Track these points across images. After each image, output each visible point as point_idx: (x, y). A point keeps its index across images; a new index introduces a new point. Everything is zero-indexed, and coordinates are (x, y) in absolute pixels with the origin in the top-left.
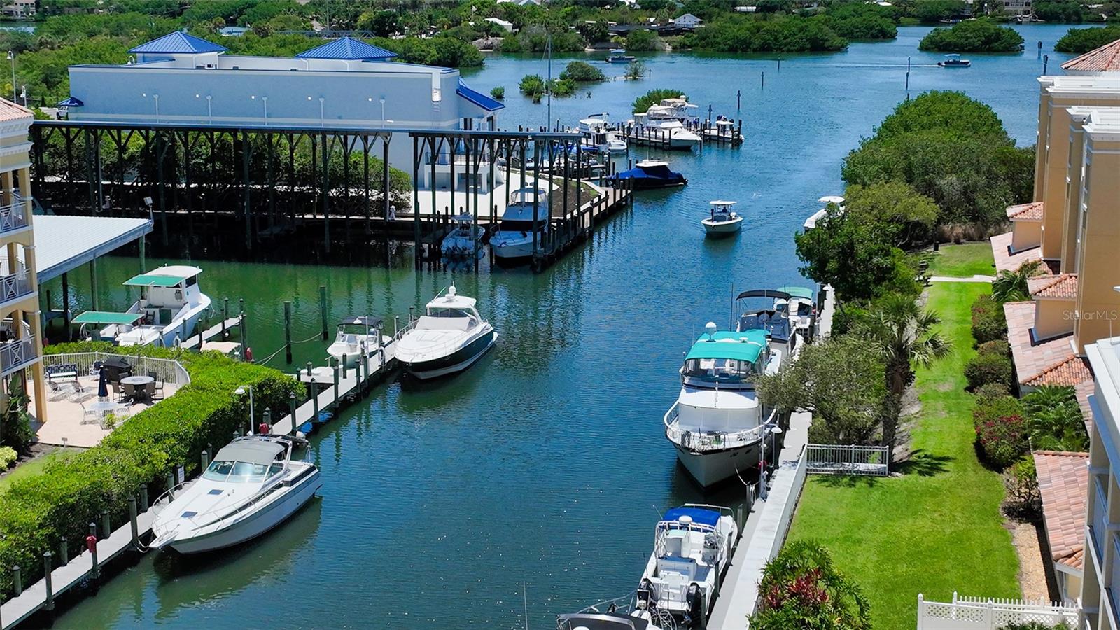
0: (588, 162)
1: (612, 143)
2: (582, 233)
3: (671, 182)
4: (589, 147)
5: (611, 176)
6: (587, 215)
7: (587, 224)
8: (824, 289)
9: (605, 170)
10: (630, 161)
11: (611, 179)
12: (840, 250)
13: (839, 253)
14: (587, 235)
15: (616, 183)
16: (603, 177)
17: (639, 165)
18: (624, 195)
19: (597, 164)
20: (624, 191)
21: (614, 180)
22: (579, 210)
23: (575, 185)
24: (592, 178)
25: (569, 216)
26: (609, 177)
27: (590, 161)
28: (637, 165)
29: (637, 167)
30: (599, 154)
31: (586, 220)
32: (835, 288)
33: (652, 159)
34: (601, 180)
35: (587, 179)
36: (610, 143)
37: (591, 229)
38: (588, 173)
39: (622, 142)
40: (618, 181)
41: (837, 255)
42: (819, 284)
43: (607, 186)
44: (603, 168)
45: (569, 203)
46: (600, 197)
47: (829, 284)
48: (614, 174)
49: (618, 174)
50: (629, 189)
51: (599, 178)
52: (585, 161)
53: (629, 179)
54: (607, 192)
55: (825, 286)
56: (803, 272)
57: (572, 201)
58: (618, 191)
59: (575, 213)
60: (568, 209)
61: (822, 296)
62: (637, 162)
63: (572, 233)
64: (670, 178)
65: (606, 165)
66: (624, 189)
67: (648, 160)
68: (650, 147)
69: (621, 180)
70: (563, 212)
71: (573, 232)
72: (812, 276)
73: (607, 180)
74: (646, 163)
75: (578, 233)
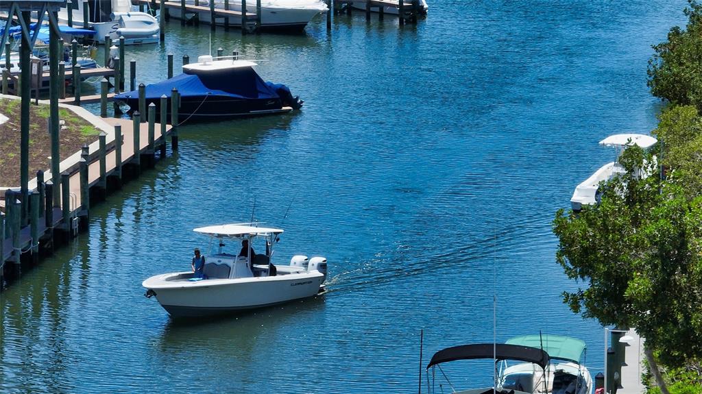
0: (74, 62)
1: (125, 19)
2: (62, 222)
3: (262, 104)
4: (75, 28)
5: (127, 92)
6: (75, 182)
7: (75, 202)
8: (622, 340)
9: (112, 81)
10: (170, 58)
11: (128, 101)
12: (656, 251)
13: (654, 256)
14: (76, 226)
15: (139, 107)
16: (109, 96)
17: (190, 66)
18: (158, 135)
19: (93, 66)
20: (158, 127)
21: (133, 103)
22: (55, 170)
23: (46, 115)
24: (82, 98)
25: (32, 185)
26: (122, 95)
27: (79, 59)
28: (187, 66)
29: (187, 72)
30: (97, 44)
31: (72, 192)
32: (646, 337)
33: (220, 53)
34: (105, 101)
35: (73, 99)
36: (121, 20)
37: (85, 213)
38: (76, 87)
39: (149, 18)
40: (142, 104)
41: (648, 263)
42: (608, 329)
43: (118, 114)
44: (107, 75)
45: (33, 155)
46: (103, 139)
47: (632, 330)
48: (132, 88)
49: (142, 88)
50: (169, 123)
51: (98, 96)
52: (66, 59)
53: (169, 99)
54: (118, 129)
55: (623, 334)
56: (574, 302)
57: (39, 152)
58: (144, 127)
59: (48, 176)
60: (31, 169)
61: (616, 356)
62: (186, 60)
63: (40, 223)
64: (260, 97)
65: (115, 67)
66: (158, 121)
67: (210, 56)
68: (214, 27)
69: (149, 101)
70: (19, 176)
71: (44, 220)
72: (593, 312)
73: (118, 102)
74: (208, 63)
75: (55, 222)
